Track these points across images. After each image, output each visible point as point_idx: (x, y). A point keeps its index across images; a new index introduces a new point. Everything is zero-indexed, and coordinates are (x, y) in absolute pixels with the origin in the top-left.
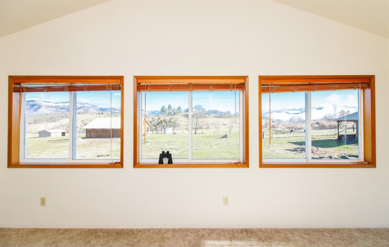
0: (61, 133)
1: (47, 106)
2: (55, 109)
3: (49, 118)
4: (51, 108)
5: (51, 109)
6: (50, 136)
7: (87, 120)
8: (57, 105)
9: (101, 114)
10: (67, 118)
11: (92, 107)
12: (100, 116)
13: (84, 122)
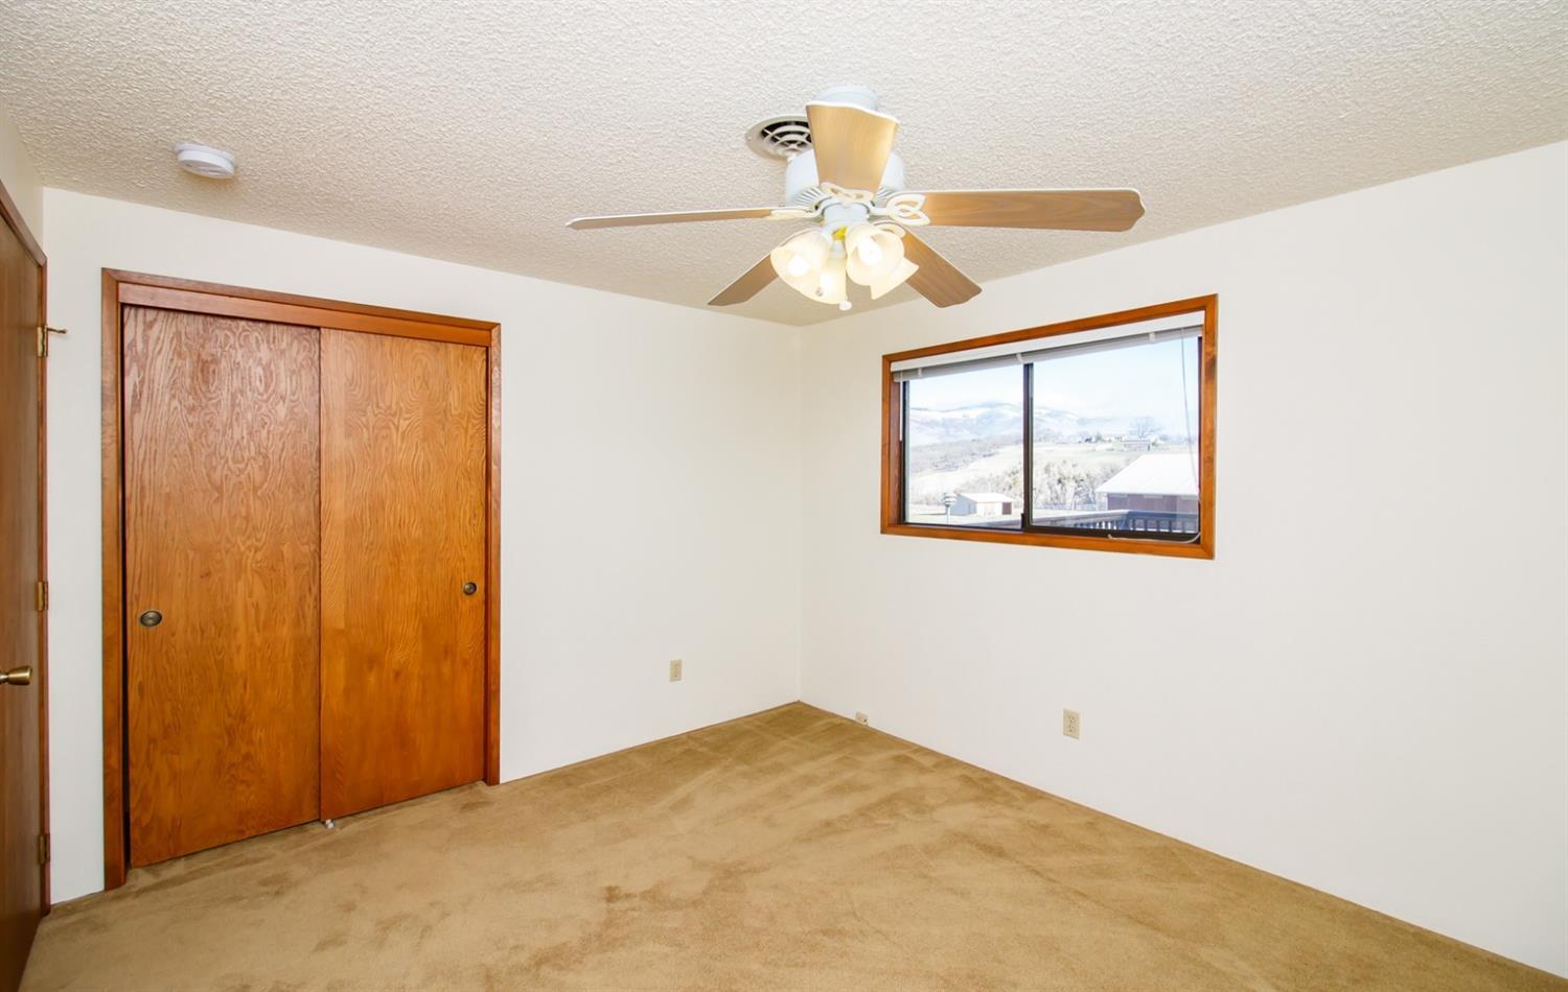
0: (1001, 505)
1: (922, 423)
2: (942, 430)
3: (939, 460)
4: (932, 428)
5: (931, 430)
6: (975, 512)
7: (1065, 462)
8: (947, 416)
9: (1094, 440)
10: (985, 456)
11: (1049, 415)
12: (1094, 450)
13: (1054, 470)
